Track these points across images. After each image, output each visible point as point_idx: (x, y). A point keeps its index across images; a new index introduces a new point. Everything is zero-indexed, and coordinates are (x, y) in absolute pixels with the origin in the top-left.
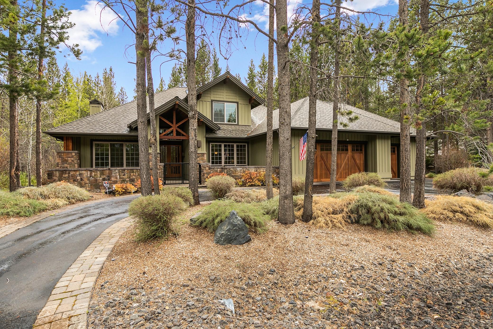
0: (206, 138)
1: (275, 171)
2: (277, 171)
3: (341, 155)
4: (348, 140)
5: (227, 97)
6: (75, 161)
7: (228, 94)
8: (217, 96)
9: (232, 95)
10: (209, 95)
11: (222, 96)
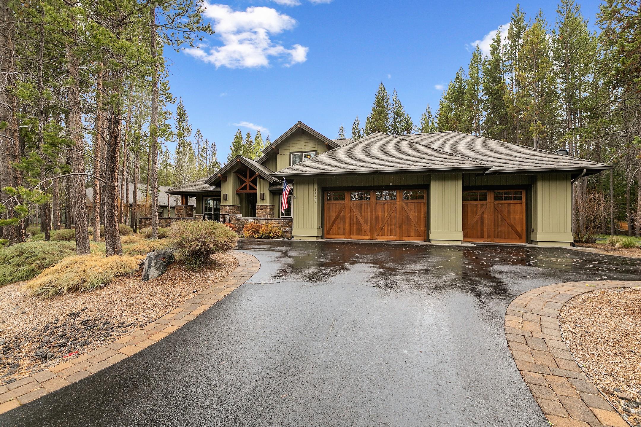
0: (270, 190)
1: (288, 223)
2: (290, 224)
3: (384, 205)
4: (391, 184)
5: (306, 147)
6: (184, 212)
7: (306, 144)
8: (296, 148)
9: (313, 144)
10: (288, 148)
11: (300, 147)
